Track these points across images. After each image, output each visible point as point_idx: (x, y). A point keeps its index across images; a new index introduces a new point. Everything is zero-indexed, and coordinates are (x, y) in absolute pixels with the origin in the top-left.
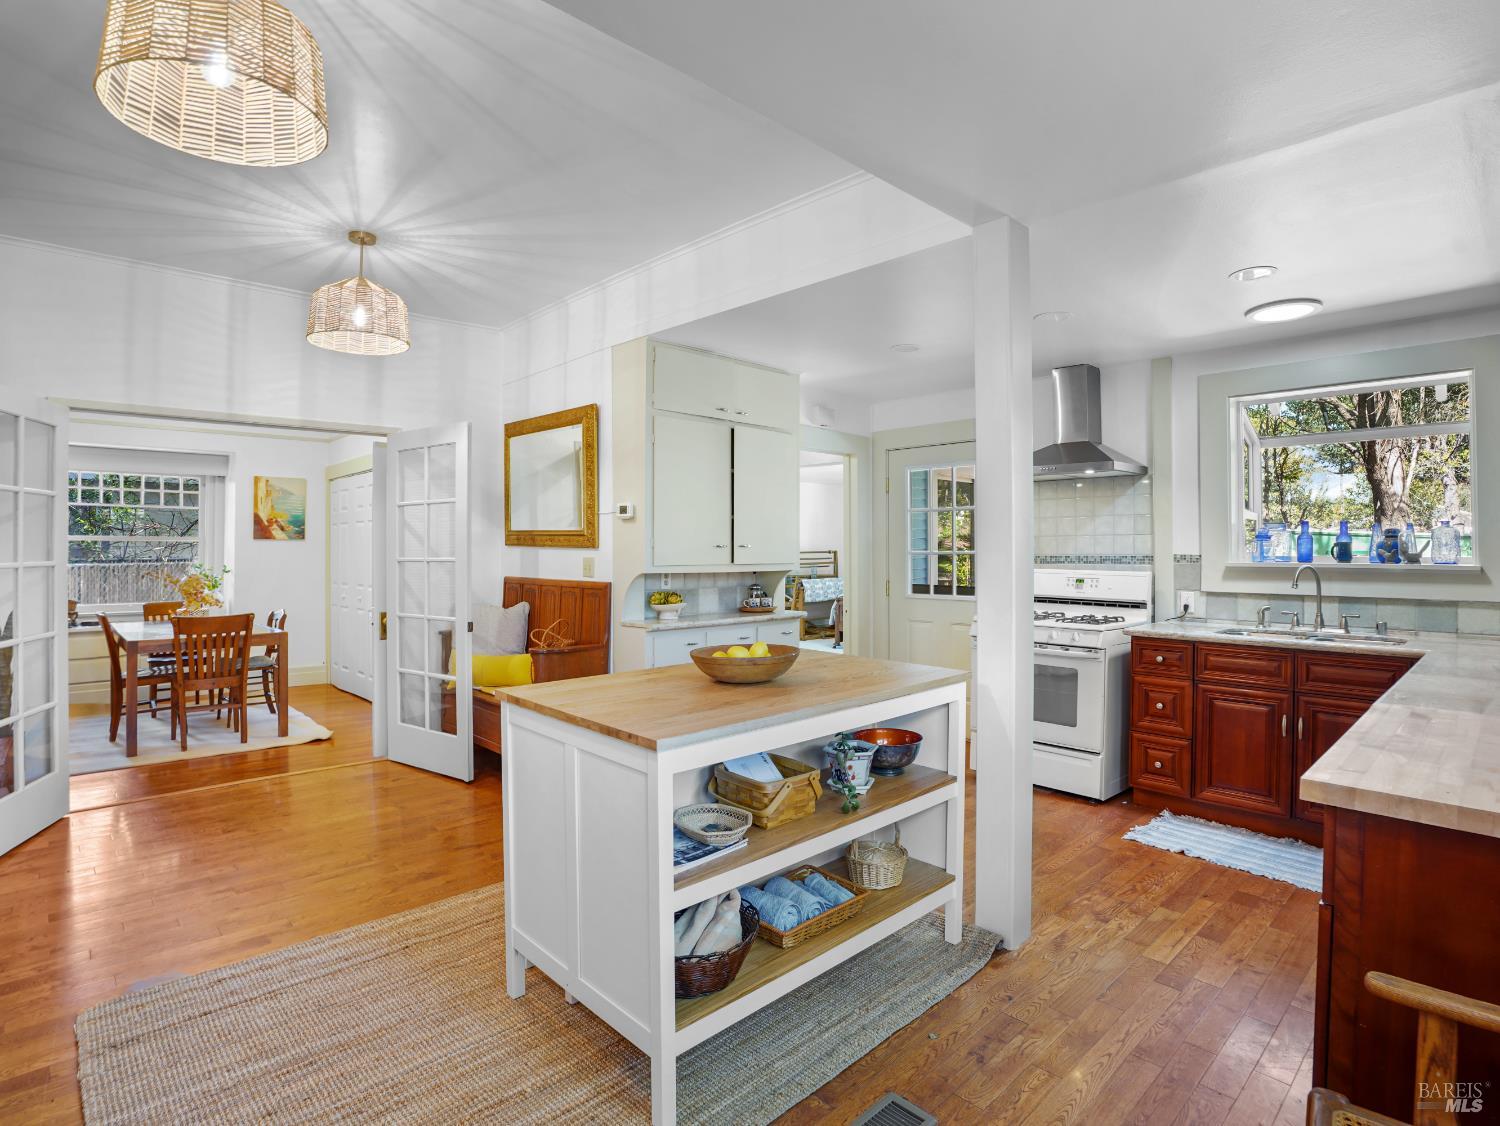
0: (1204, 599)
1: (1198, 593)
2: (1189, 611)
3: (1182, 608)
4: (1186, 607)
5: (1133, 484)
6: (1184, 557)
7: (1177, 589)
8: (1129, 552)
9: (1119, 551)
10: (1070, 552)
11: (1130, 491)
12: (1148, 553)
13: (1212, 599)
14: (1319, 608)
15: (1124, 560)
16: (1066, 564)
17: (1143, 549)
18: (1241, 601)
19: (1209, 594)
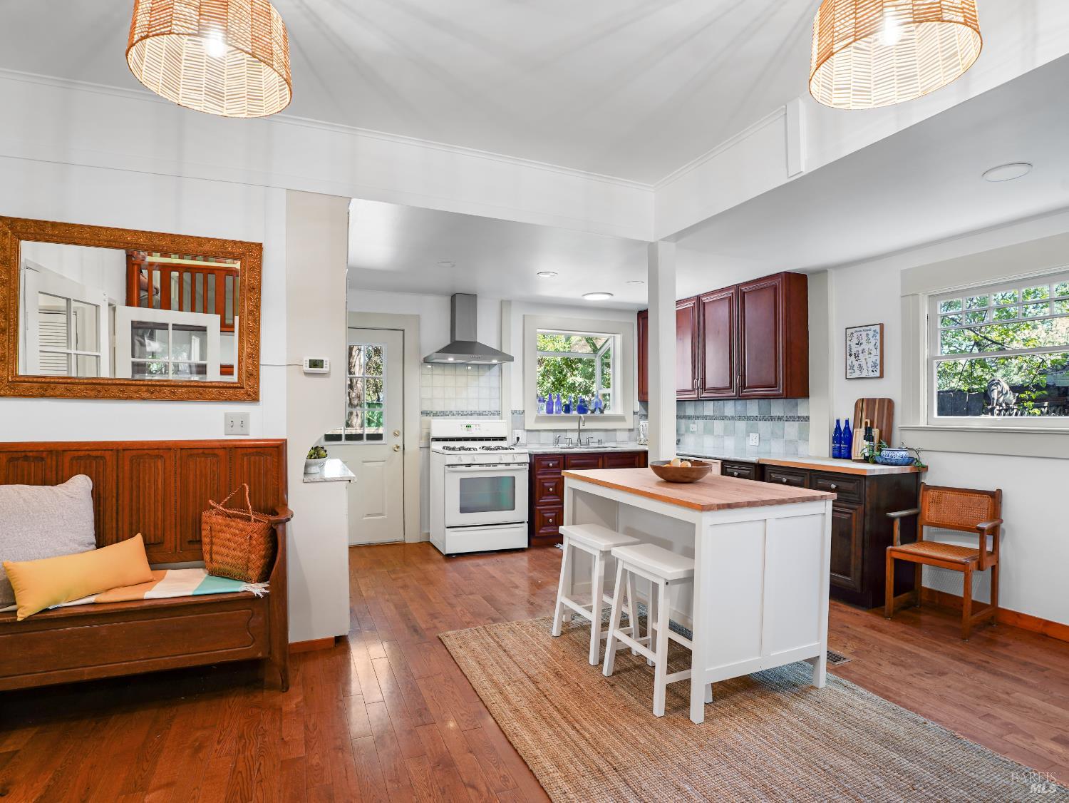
0: (525, 433)
1: (523, 431)
2: (520, 440)
3: (516, 440)
4: (518, 439)
5: (489, 369)
6: (515, 411)
7: (512, 429)
8: (487, 409)
9: (482, 408)
10: (453, 409)
11: (488, 373)
12: (498, 409)
13: (529, 433)
14: (579, 435)
15: (484, 413)
16: (450, 416)
17: (495, 407)
18: (542, 433)
19: (528, 431)
